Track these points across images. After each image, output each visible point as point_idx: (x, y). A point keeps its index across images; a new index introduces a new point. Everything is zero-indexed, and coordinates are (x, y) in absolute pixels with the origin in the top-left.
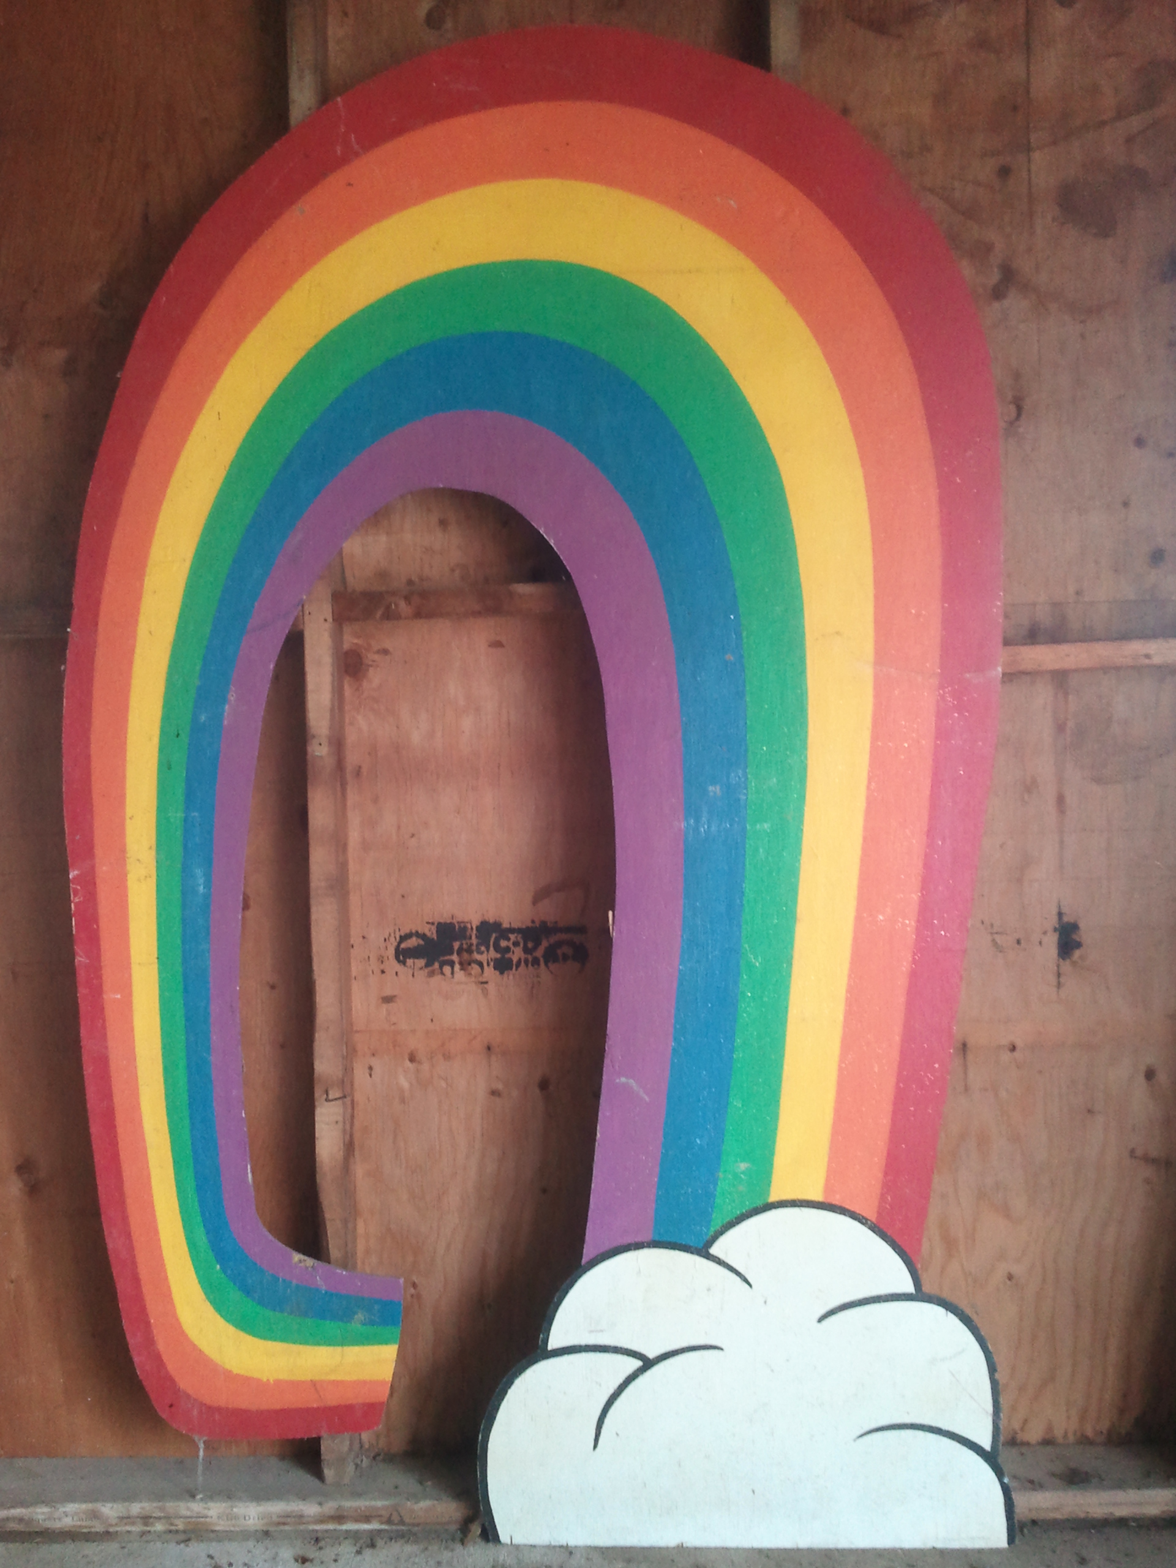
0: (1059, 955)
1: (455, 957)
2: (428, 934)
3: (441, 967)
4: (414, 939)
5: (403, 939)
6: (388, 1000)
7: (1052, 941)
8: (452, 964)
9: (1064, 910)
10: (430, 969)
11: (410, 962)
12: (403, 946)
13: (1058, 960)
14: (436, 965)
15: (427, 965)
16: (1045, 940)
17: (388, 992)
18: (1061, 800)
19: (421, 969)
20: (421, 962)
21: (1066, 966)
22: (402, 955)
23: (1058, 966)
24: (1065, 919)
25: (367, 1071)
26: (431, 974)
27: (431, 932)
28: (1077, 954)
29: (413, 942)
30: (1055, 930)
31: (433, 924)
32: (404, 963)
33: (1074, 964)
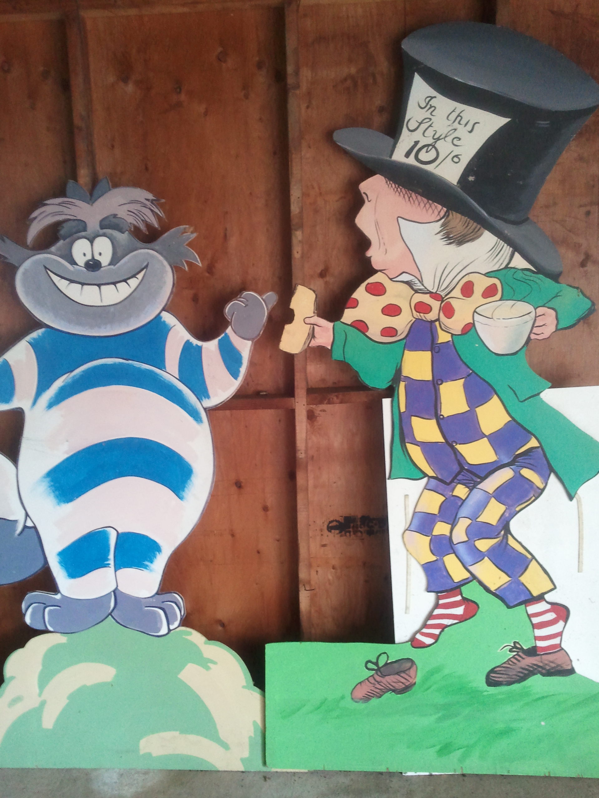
1: (351, 530)
2: (340, 520)
3: (345, 533)
4: (335, 522)
5: (330, 522)
6: (324, 546)
8: (350, 532)
10: (341, 534)
11: (333, 531)
12: (330, 525)
14: (343, 533)
15: (340, 533)
17: (324, 543)
19: (337, 534)
20: (337, 531)
22: (330, 529)
25: (316, 573)
26: (341, 536)
27: (341, 520)
29: (334, 524)
31: (342, 517)
32: (330, 532)
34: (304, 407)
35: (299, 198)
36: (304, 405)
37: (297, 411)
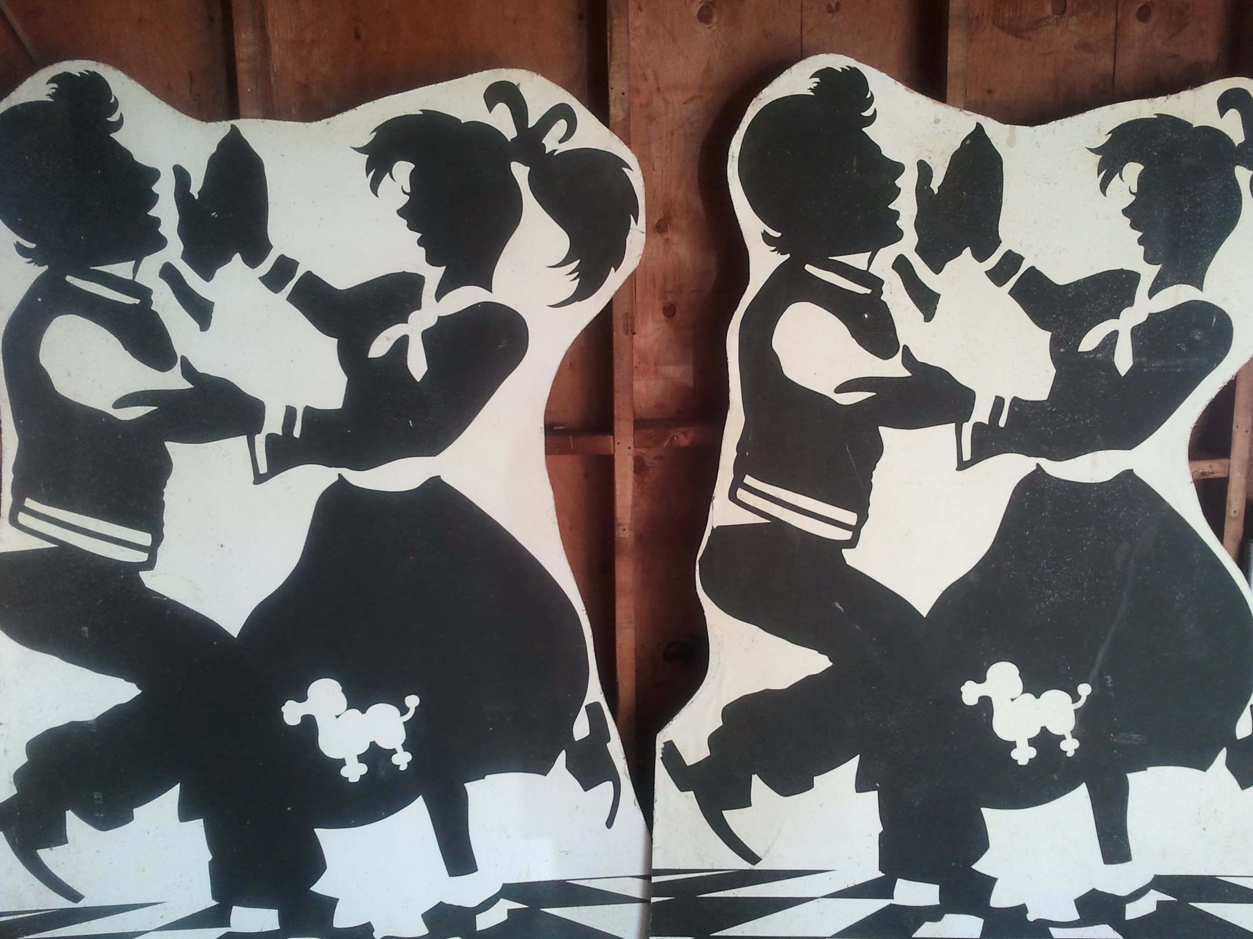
34: (630, 451)
35: (623, 94)
36: (629, 448)
37: (617, 457)
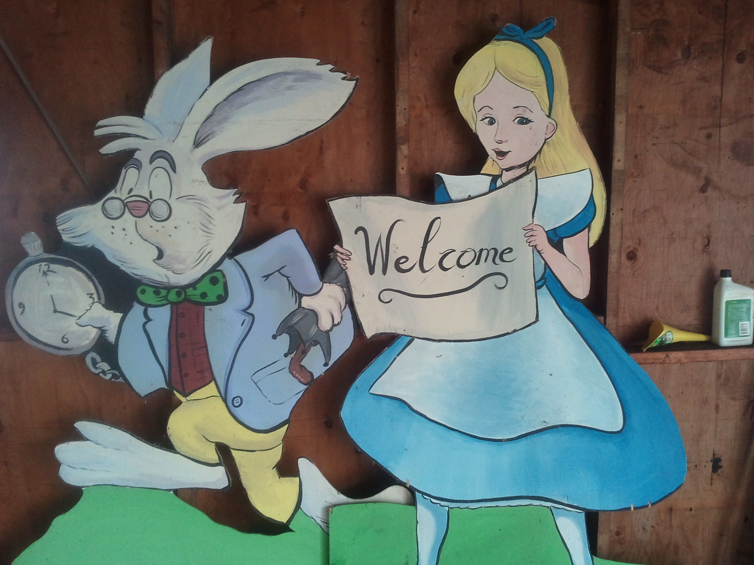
0: (712, 471)
7: (710, 465)
9: (716, 452)
13: (712, 474)
16: (707, 465)
18: (717, 407)
21: (715, 476)
23: (712, 476)
24: (716, 456)
28: (720, 471)
30: (711, 461)
33: (719, 475)
